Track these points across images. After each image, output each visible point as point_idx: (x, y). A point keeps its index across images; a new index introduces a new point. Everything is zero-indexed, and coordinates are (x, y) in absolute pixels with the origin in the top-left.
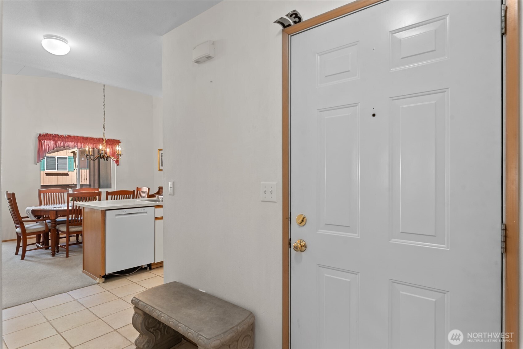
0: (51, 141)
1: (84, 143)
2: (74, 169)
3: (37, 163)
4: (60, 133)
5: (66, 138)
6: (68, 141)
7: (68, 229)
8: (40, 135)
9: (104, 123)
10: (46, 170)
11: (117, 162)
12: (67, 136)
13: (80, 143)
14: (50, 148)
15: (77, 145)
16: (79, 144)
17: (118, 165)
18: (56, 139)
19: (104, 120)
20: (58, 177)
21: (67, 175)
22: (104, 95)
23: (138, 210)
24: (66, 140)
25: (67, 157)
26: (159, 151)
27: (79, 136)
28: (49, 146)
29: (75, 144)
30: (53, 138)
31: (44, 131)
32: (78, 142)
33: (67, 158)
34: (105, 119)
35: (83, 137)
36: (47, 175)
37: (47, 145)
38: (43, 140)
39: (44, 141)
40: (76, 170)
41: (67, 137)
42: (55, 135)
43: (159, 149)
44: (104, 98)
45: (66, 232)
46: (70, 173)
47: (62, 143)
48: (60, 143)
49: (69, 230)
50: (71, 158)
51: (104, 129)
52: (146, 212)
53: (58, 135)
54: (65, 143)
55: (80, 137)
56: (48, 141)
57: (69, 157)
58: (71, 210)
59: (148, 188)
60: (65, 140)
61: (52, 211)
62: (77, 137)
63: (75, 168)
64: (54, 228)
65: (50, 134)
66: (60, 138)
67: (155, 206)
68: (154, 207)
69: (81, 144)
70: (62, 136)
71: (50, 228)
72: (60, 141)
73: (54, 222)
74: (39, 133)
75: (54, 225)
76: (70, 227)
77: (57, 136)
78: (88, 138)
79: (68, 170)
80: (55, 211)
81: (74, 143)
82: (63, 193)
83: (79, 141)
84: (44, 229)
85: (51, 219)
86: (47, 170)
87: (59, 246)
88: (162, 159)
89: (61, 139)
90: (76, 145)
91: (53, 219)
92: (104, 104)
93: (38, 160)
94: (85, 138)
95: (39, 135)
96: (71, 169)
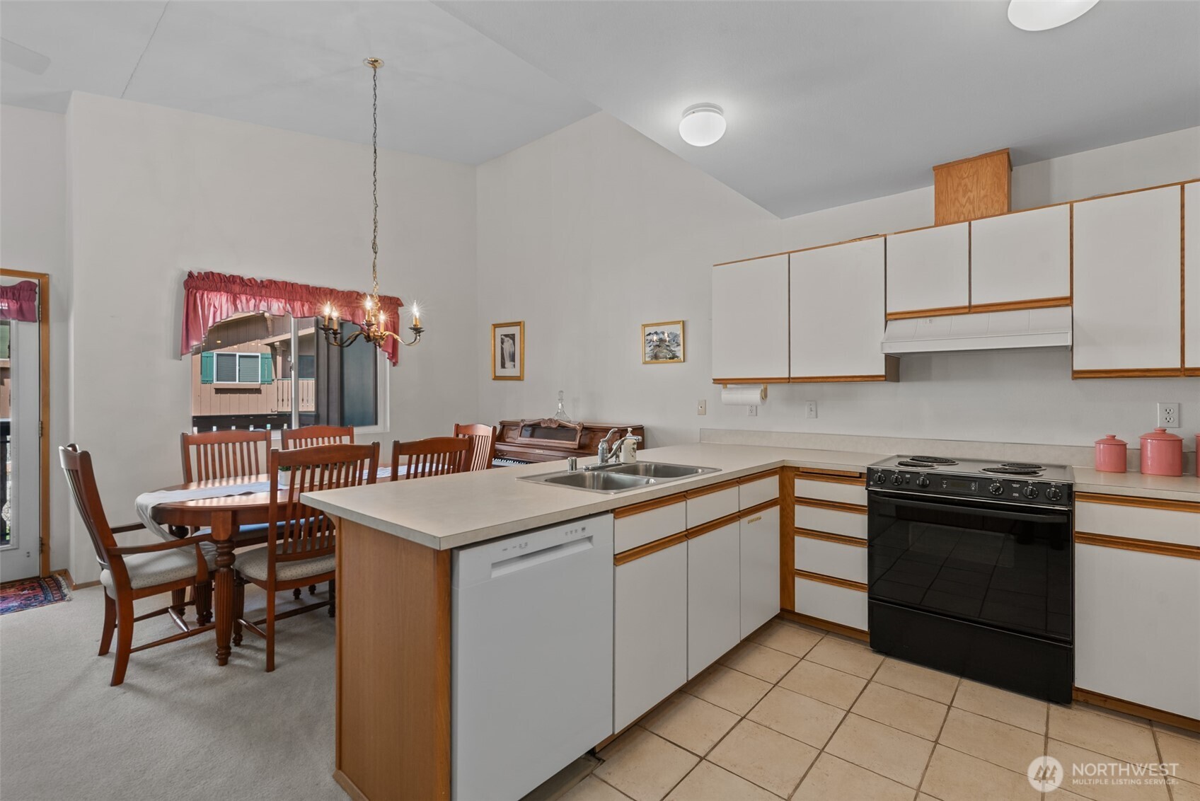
0: (221, 295)
1: (311, 303)
2: (273, 380)
3: (182, 354)
4: (247, 273)
5: (263, 286)
6: (268, 294)
7: (272, 571)
8: (190, 275)
9: (375, 237)
10: (215, 382)
11: (394, 356)
12: (264, 280)
13: (299, 303)
14: (218, 313)
15: (293, 309)
16: (298, 305)
17: (395, 364)
18: (237, 288)
19: (376, 227)
20: (241, 395)
21: (258, 391)
22: (375, 152)
23: (566, 533)
24: (263, 292)
25: (259, 354)
26: (495, 328)
27: (297, 284)
28: (215, 307)
29: (288, 305)
30: (226, 286)
31: (202, 265)
32: (294, 301)
33: (257, 357)
34: (378, 225)
35: (307, 287)
36: (219, 391)
37: (209, 305)
38: (197, 289)
39: (203, 294)
40: (276, 381)
41: (265, 284)
42: (233, 276)
43: (493, 325)
44: (375, 162)
45: (266, 581)
46: (263, 388)
47: (253, 301)
48: (247, 299)
49: (276, 576)
50: (266, 356)
51: (376, 253)
52: (590, 539)
53: (242, 279)
54: (261, 301)
55: (301, 286)
56: (212, 295)
57: (261, 354)
58: (283, 507)
59: (491, 429)
60: (261, 292)
61: (221, 513)
62: (292, 284)
63: (274, 377)
64: (225, 570)
65: (219, 274)
66: (247, 285)
67: (612, 511)
68: (611, 515)
69: (303, 306)
70: (253, 282)
71: (212, 566)
72: (246, 294)
73: (226, 550)
74: (187, 270)
75: (225, 558)
76: (278, 565)
77: (238, 281)
78: (320, 288)
79: (260, 382)
80: (230, 513)
81: (283, 301)
82: (255, 443)
83: (298, 298)
84: (192, 572)
85: (217, 539)
86: (217, 380)
87: (240, 625)
88: (502, 349)
89: (248, 289)
90: (290, 309)
91: (222, 539)
92: (374, 179)
93: (184, 347)
94: (313, 287)
95: (186, 277)
96: (266, 379)
